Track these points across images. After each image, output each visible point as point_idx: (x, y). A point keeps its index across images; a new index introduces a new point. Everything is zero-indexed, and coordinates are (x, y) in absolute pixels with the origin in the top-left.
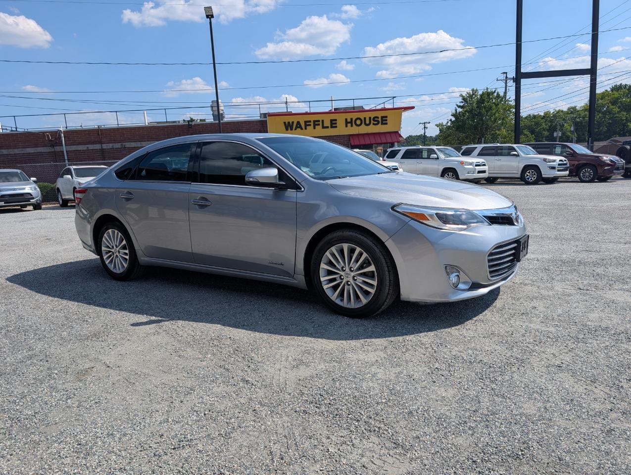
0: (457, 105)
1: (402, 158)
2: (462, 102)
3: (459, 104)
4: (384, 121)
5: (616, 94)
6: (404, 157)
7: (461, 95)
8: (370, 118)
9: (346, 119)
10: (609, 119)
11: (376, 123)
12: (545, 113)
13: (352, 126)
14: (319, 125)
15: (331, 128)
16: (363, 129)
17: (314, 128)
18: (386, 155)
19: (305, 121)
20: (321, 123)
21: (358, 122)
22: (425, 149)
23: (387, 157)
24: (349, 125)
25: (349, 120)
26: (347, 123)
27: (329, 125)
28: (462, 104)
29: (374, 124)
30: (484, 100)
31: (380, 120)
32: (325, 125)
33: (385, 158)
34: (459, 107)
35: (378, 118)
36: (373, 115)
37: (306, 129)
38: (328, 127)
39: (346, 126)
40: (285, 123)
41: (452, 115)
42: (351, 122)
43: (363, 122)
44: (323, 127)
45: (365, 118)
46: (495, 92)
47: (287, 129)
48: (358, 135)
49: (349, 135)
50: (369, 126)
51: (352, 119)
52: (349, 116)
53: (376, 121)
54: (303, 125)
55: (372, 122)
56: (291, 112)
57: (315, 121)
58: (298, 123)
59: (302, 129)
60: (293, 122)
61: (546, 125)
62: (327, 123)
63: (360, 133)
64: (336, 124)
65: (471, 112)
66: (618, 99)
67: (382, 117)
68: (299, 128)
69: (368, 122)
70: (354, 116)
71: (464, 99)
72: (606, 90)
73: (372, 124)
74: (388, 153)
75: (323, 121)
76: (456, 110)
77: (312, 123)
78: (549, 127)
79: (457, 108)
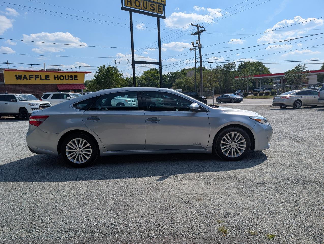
0: (96, 72)
1: (51, 99)
2: (99, 71)
3: (97, 71)
4: (75, 78)
5: (153, 72)
6: (53, 98)
7: (98, 67)
8: (68, 76)
9: (55, 76)
10: (151, 82)
11: (72, 79)
12: (126, 78)
13: (58, 79)
14: (38, 78)
15: (46, 80)
16: (64, 82)
17: (36, 79)
18: (42, 97)
19: (29, 75)
20: (39, 77)
21: (62, 78)
22: (65, 94)
23: (43, 98)
24: (57, 79)
25: (56, 76)
26: (55, 78)
27: (45, 78)
28: (99, 72)
29: (70, 79)
30: (109, 71)
31: (73, 77)
32: (42, 78)
33: (42, 98)
34: (97, 73)
35: (72, 76)
36: (70, 74)
37: (30, 79)
38: (44, 79)
39: (55, 79)
40: (16, 75)
41: (94, 77)
42: (58, 78)
43: (64, 78)
44: (41, 79)
45: (65, 76)
46: (113, 67)
47: (17, 79)
48: (62, 85)
49: (57, 84)
50: (68, 80)
51: (58, 76)
52: (56, 74)
53: (71, 78)
54: (28, 78)
55: (69, 78)
56: (16, 69)
57: (35, 76)
58: (25, 76)
59: (27, 79)
60: (21, 75)
61: (128, 83)
62: (43, 77)
63: (63, 83)
64: (49, 78)
65: (104, 75)
66: (153, 74)
67: (75, 76)
68: (25, 79)
69: (67, 78)
70: (60, 74)
71: (99, 69)
72: (149, 70)
73: (69, 79)
74: (43, 96)
75: (41, 76)
76: (96, 74)
77: (34, 77)
78: (129, 84)
79: (96, 73)
